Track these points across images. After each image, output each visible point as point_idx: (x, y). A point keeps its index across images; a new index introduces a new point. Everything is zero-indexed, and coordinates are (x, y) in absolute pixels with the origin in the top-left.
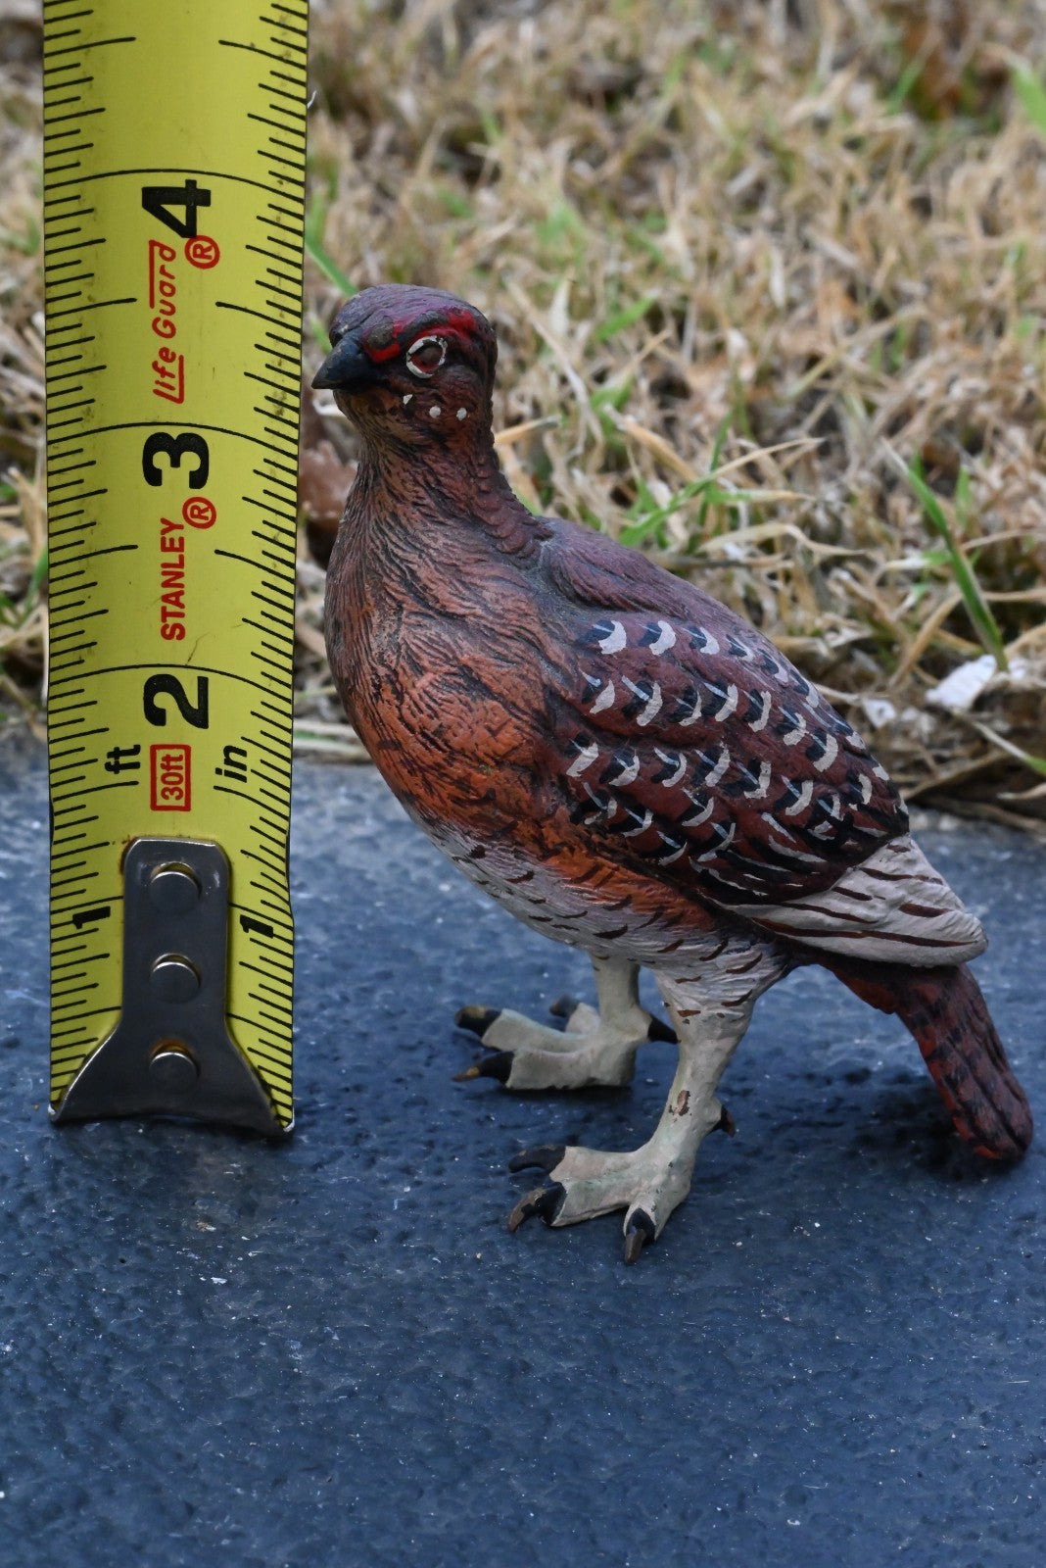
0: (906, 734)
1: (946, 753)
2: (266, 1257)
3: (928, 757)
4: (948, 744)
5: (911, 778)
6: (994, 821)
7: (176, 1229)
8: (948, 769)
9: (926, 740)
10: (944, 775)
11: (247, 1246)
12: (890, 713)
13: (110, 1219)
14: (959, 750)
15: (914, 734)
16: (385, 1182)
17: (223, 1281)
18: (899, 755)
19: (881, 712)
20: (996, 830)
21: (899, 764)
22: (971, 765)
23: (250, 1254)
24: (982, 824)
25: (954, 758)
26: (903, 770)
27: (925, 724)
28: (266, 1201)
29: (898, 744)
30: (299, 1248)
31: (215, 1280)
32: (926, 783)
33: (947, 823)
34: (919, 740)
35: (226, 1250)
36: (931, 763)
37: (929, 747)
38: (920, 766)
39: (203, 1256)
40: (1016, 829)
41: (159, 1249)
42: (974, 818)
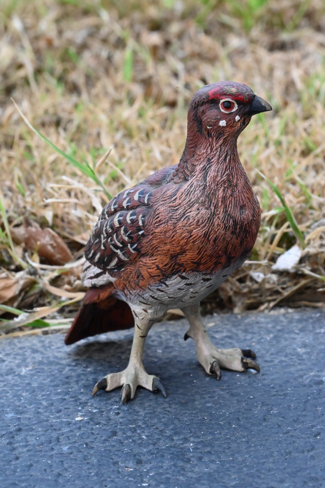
0: (268, 282)
1: (285, 286)
2: (157, 474)
3: (279, 288)
4: (284, 283)
5: (274, 297)
6: (306, 306)
7: (119, 472)
8: (287, 291)
9: (276, 283)
10: (286, 293)
11: (148, 472)
12: (262, 276)
13: (92, 474)
14: (289, 284)
15: (271, 282)
16: (182, 444)
17: (147, 485)
18: (269, 290)
19: (258, 276)
20: (307, 309)
21: (268, 293)
22: (295, 288)
23: (151, 474)
24: (303, 308)
25: (287, 287)
26: (271, 295)
27: (274, 277)
28: (143, 458)
29: (267, 286)
30: (167, 469)
31: (144, 485)
32: (279, 298)
33: (290, 310)
34: (274, 283)
35: (141, 475)
36: (281, 290)
37: (278, 285)
38: (277, 292)
39: (134, 478)
40: (315, 308)
41: (117, 480)
42: (299, 307)
